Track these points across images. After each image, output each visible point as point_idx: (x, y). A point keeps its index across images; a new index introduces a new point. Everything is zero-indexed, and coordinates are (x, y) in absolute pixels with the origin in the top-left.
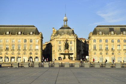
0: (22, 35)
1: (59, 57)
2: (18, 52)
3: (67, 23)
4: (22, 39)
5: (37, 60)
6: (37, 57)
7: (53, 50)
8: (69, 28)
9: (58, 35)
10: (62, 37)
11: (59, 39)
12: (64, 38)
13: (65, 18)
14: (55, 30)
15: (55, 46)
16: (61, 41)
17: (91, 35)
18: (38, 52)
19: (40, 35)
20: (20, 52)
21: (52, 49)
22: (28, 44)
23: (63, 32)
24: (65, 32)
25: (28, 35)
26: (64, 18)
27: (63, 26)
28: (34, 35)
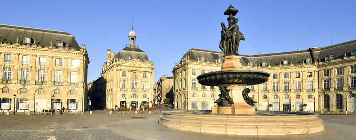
0: (34, 46)
1: (123, 102)
2: (21, 87)
3: (134, 43)
4: (32, 56)
5: (72, 106)
6: (73, 101)
7: (107, 89)
8: (139, 50)
9: (121, 60)
10: (129, 64)
11: (123, 68)
12: (132, 65)
13: (132, 33)
14: (113, 55)
15: (114, 80)
16: (127, 72)
17: (189, 61)
18: (76, 89)
20: (27, 87)
21: (106, 87)
23: (129, 55)
24: (133, 56)
25: (51, 48)
26: (130, 33)
27: (128, 47)
28: (66, 49)
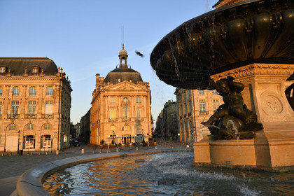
0: (9, 75)
3: (126, 62)
4: (6, 86)
6: (48, 137)
8: (131, 70)
9: (109, 83)
10: (118, 87)
11: (111, 93)
12: (122, 89)
13: (122, 52)
14: (102, 79)
15: (101, 108)
16: (116, 98)
18: (52, 122)
19: (58, 74)
22: (24, 100)
23: (118, 77)
24: (123, 78)
25: (25, 75)
27: (118, 67)
28: (42, 75)
